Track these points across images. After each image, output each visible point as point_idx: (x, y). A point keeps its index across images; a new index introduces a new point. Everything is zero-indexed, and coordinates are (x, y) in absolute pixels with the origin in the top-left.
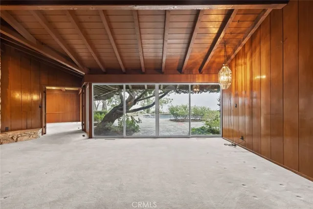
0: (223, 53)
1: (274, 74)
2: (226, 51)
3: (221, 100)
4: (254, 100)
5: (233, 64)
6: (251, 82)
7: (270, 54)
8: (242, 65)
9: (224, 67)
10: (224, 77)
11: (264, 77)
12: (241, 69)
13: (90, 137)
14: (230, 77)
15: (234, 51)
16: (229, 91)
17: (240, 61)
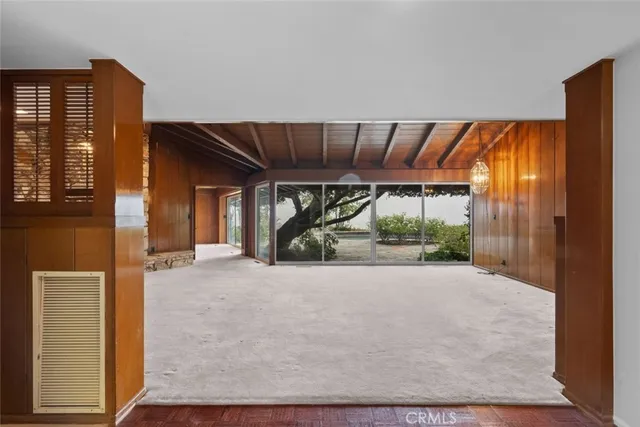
0: (476, 141)
1: (545, 176)
2: (480, 139)
3: (471, 208)
4: (520, 208)
5: (491, 157)
6: (517, 184)
7: (540, 150)
8: (503, 160)
9: (479, 163)
10: (479, 177)
11: (533, 177)
12: (502, 166)
13: (272, 263)
14: (487, 178)
15: (493, 138)
16: (485, 195)
17: (502, 154)
